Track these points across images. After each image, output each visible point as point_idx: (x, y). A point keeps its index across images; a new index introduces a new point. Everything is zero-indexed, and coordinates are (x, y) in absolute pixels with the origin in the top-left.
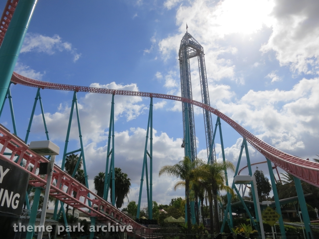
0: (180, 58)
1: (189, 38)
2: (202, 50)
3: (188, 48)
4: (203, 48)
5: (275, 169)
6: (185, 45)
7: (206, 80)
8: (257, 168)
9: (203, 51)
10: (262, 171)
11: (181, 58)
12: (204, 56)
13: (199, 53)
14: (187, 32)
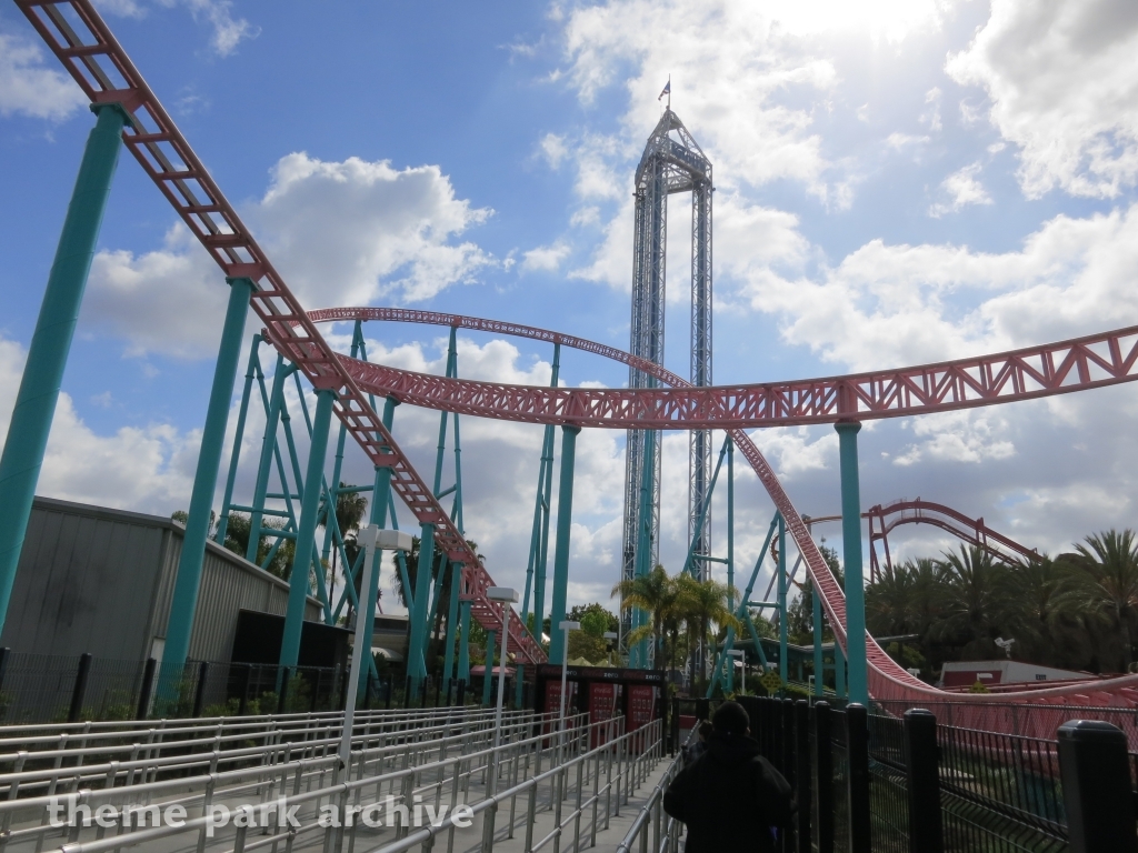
0: (638, 189)
1: (672, 128)
2: (708, 175)
3: (667, 167)
4: (711, 166)
5: (882, 540)
6: (657, 159)
7: (709, 273)
8: (823, 540)
9: (711, 177)
10: (836, 550)
11: (643, 189)
12: (711, 196)
13: (699, 183)
14: (668, 107)
